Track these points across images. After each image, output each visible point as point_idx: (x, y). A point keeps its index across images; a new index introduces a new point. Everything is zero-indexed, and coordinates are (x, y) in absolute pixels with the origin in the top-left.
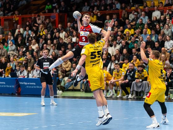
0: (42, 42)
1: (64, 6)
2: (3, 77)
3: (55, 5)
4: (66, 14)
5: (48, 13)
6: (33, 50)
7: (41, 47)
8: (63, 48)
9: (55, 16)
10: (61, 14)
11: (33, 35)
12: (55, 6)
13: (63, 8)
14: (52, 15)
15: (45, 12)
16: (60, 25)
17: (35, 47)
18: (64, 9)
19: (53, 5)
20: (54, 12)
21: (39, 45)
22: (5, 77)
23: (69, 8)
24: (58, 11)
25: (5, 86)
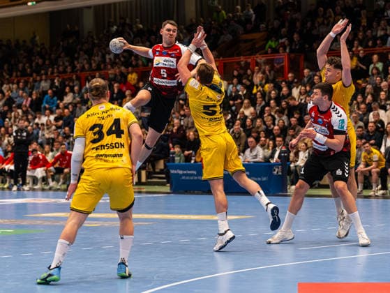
0: (260, 104)
1: (299, 41)
2: (192, 162)
3: (283, 40)
4: (303, 57)
5: (272, 53)
6: (246, 117)
7: (258, 112)
8: (298, 114)
9: (283, 58)
10: (293, 55)
11: (243, 92)
12: (284, 43)
13: (296, 45)
14: (277, 56)
15: (266, 53)
16: (290, 75)
17: (248, 112)
18: (297, 47)
19: (280, 41)
20: (281, 52)
21: (255, 109)
22: (195, 162)
23: (307, 46)
24: (288, 51)
25: (196, 178)
